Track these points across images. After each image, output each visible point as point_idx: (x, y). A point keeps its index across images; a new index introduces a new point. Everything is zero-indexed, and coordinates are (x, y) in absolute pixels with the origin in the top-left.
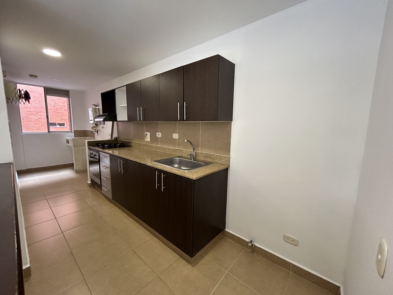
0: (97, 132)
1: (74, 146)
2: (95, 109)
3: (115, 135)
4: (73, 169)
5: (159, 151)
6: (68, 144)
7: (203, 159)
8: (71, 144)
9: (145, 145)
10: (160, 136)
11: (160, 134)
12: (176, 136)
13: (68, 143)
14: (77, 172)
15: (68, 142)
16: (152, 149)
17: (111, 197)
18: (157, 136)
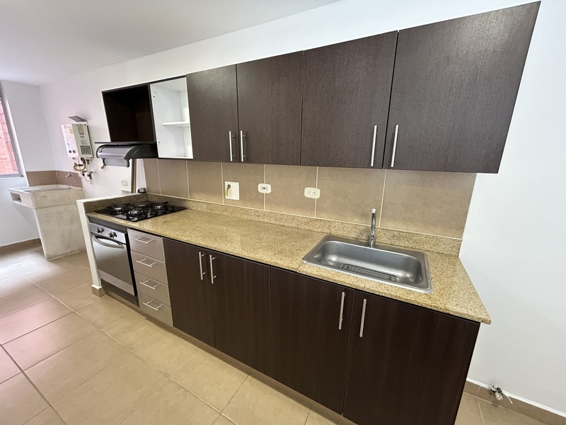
0: (90, 176)
1: (38, 208)
2: (80, 127)
3: (142, 184)
4: (41, 252)
5: (266, 220)
6: (17, 202)
7: (389, 242)
8: (27, 202)
9: (226, 208)
10: (269, 191)
11: (269, 187)
12: (312, 193)
13: (19, 199)
14: (52, 259)
15: (17, 198)
16: (244, 217)
17: (170, 322)
18: (260, 190)
